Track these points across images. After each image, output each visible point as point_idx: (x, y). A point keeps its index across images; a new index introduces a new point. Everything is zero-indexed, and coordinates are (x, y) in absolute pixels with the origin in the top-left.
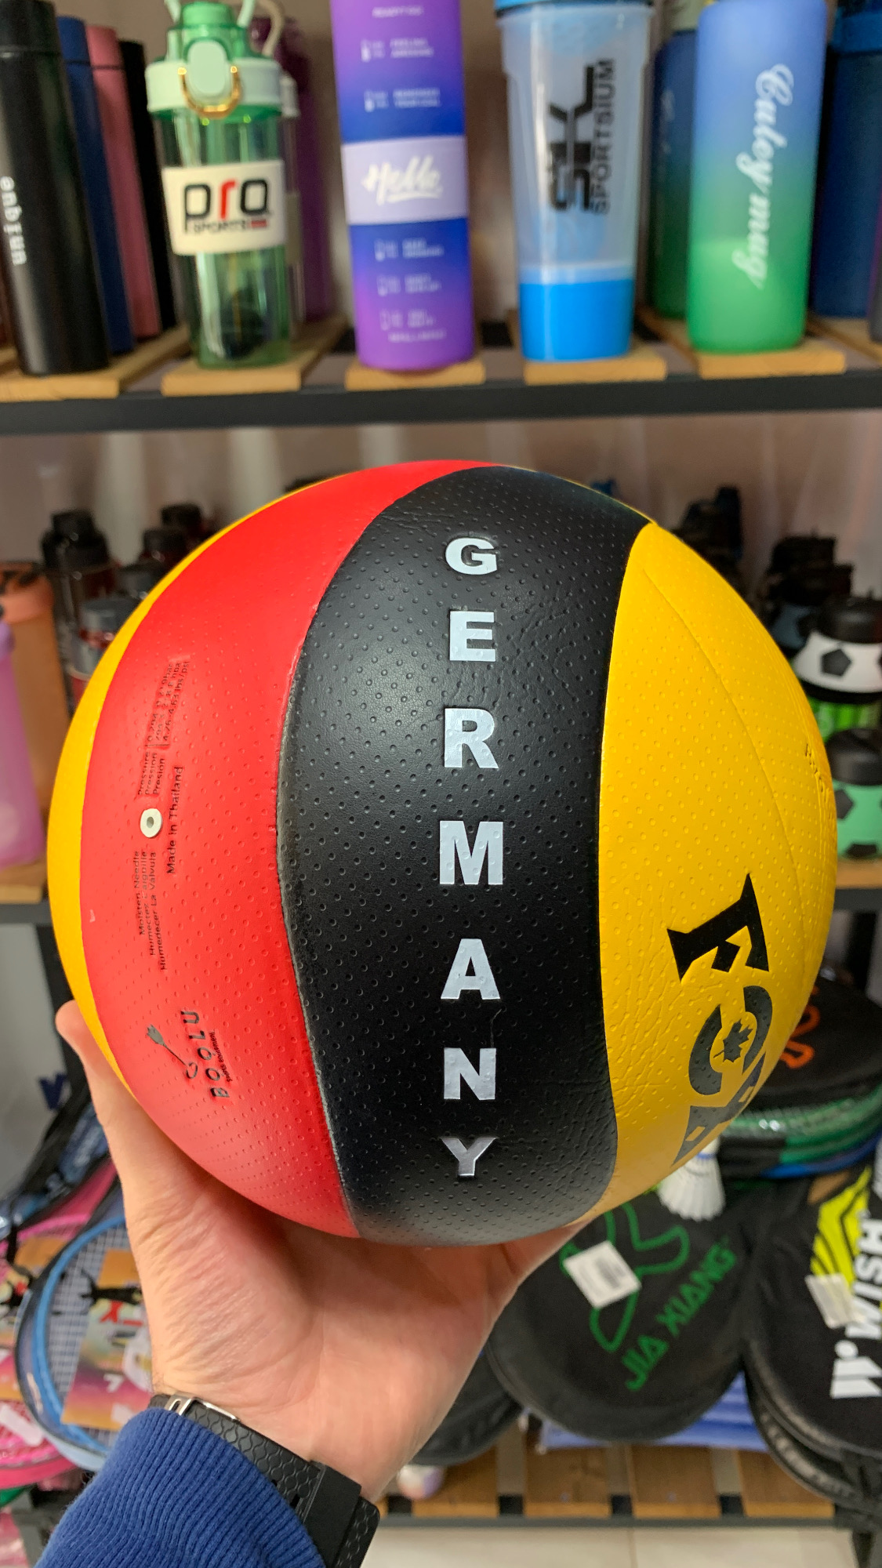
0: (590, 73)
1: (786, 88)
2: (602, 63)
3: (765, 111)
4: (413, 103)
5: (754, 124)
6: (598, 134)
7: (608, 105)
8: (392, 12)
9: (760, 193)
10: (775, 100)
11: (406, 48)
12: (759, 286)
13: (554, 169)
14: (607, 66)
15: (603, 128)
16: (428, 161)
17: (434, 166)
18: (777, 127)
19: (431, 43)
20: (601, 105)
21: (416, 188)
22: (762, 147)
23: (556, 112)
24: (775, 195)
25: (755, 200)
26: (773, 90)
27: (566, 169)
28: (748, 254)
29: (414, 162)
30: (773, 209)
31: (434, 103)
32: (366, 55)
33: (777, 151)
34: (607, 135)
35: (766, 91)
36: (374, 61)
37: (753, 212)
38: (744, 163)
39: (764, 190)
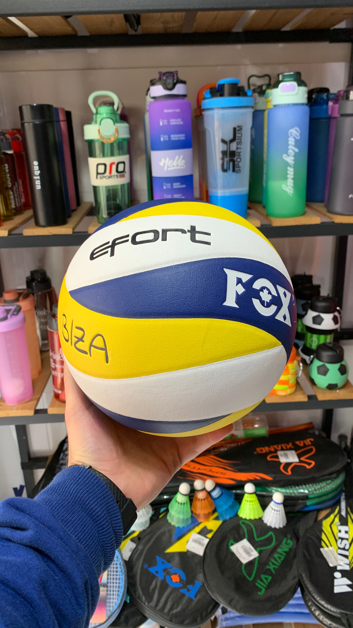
0: (235, 129)
1: (298, 134)
2: (238, 127)
3: (291, 141)
4: (177, 139)
5: (288, 145)
6: (237, 148)
7: (241, 139)
8: (170, 111)
9: (290, 166)
10: (294, 137)
11: (175, 122)
12: (291, 196)
13: (223, 159)
14: (240, 128)
15: (239, 146)
16: (182, 157)
17: (183, 159)
18: (295, 146)
19: (183, 120)
20: (238, 139)
21: (177, 166)
22: (290, 152)
23: (223, 141)
24: (295, 167)
25: (289, 168)
26: (294, 135)
27: (226, 159)
28: (287, 186)
29: (177, 157)
30: (294, 171)
31: (183, 138)
32: (161, 124)
33: (296, 153)
34: (240, 148)
35: (292, 135)
36: (164, 126)
37: (288, 172)
38: (285, 157)
39: (292, 166)
